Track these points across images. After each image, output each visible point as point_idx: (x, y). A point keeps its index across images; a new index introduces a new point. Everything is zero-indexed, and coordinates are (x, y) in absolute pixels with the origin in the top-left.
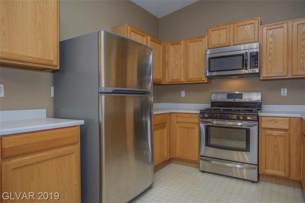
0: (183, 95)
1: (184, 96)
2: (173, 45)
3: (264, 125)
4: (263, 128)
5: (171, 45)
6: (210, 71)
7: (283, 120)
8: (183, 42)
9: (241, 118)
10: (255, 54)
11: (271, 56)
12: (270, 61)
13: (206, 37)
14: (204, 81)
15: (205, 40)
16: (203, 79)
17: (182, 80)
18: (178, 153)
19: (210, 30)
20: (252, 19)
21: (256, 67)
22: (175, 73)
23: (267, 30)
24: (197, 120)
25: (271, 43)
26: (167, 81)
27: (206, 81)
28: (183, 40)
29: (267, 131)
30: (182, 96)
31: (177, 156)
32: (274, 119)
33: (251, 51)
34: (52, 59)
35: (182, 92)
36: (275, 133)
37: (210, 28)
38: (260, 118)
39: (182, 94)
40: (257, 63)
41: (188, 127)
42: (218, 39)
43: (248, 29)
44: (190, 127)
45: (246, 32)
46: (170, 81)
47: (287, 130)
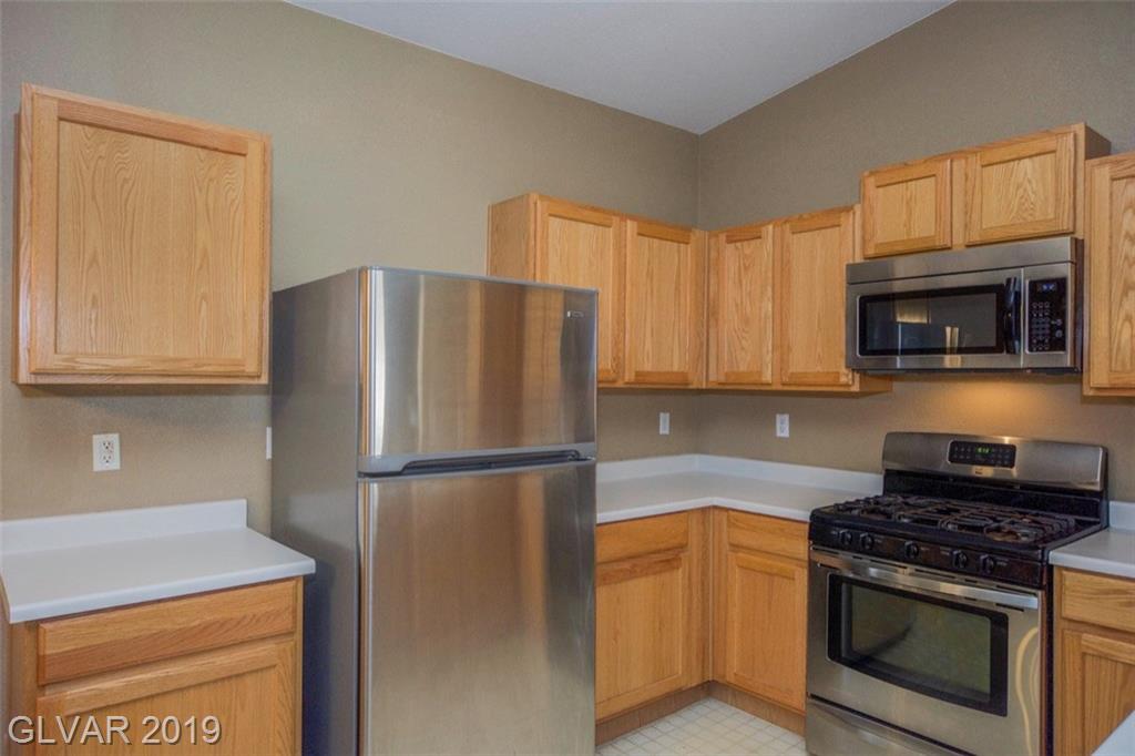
0: (782, 431)
1: (786, 434)
2: (735, 241)
3: (1070, 608)
4: (1065, 619)
5: (730, 242)
6: (866, 350)
8: (769, 232)
10: (1051, 287)
12: (1127, 318)
13: (858, 208)
14: (847, 385)
15: (852, 224)
16: (843, 380)
17: (767, 377)
18: (733, 667)
19: (871, 182)
20: (1047, 134)
21: (1059, 344)
22: (743, 348)
24: (801, 548)
26: (712, 378)
27: (856, 388)
28: (769, 223)
29: (1085, 636)
30: (779, 434)
31: (731, 678)
33: (1033, 274)
35: (778, 417)
37: (872, 173)
39: (778, 426)
41: (770, 571)
42: (904, 217)
43: (1030, 175)
44: (775, 571)
45: (1021, 190)
46: (722, 379)
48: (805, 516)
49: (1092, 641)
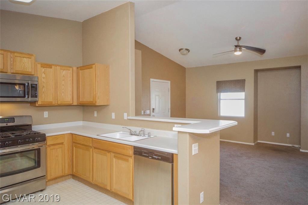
4: (48, 145)
7: (61, 137)
10: (35, 85)
11: (44, 88)
12: (43, 92)
20: (29, 54)
21: (36, 97)
23: (41, 67)
25: (44, 78)
32: (55, 137)
36: (56, 147)
40: (37, 93)
43: (26, 61)
45: (24, 64)
47: (63, 143)
49: (52, 147)
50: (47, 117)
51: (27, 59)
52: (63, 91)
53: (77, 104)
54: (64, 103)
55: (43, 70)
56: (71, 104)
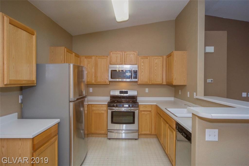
0: (91, 91)
2: (87, 58)
3: (141, 109)
4: (141, 111)
5: (85, 58)
6: (112, 78)
7: (149, 106)
8: (93, 58)
9: (131, 106)
10: (136, 71)
12: (142, 75)
13: (109, 56)
14: (107, 83)
15: (108, 59)
16: (107, 82)
17: (93, 82)
18: (93, 130)
19: (111, 53)
20: (134, 51)
21: (137, 78)
23: (141, 59)
24: (105, 108)
25: (142, 66)
27: (109, 84)
28: (93, 56)
29: (142, 112)
31: (93, 132)
32: (145, 106)
33: (133, 69)
34: (34, 79)
35: (90, 88)
36: (146, 113)
38: (139, 105)
41: (100, 113)
42: (116, 59)
43: (132, 56)
44: (101, 113)
45: (131, 58)
47: (151, 111)
48: (107, 103)
49: (143, 112)
50: (148, 92)
51: (133, 54)
52: (155, 74)
53: (166, 84)
54: (156, 83)
55: (142, 60)
56: (162, 83)
